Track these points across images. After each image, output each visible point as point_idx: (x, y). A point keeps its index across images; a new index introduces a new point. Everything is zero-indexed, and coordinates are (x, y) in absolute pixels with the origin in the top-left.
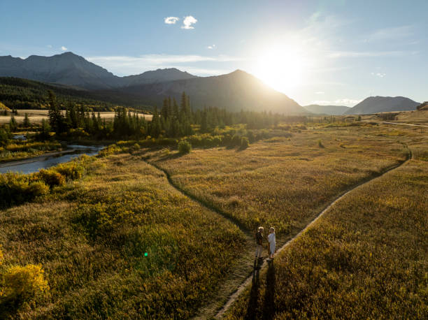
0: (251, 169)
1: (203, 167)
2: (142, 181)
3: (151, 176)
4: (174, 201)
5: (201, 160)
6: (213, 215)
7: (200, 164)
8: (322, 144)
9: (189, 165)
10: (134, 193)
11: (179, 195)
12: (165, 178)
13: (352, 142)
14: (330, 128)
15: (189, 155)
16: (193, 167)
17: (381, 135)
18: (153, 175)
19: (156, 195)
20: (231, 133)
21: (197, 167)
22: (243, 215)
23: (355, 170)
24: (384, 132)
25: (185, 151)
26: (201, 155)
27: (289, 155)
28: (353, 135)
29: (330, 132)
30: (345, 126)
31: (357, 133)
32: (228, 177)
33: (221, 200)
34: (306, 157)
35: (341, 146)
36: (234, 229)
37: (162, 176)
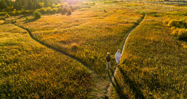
0: (77, 25)
1: (50, 26)
2: (11, 38)
3: (18, 34)
4: (36, 51)
5: (48, 21)
6: (64, 57)
7: (48, 24)
8: (106, 11)
9: (41, 25)
10: (6, 47)
11: (39, 45)
12: (28, 34)
13: (118, 9)
14: (106, 4)
15: (41, 19)
16: (44, 26)
17: (128, 6)
18: (19, 33)
19: (22, 47)
20: (61, 6)
21: (47, 26)
22: (83, 55)
23: (127, 23)
24: (129, 4)
25: (38, 17)
26: (48, 19)
27: (93, 17)
28: (116, 6)
29: (106, 5)
30: (112, 2)
31: (117, 5)
32: (66, 31)
33: (66, 46)
34: (101, 17)
35: (114, 11)
36: (80, 67)
37: (26, 33)
